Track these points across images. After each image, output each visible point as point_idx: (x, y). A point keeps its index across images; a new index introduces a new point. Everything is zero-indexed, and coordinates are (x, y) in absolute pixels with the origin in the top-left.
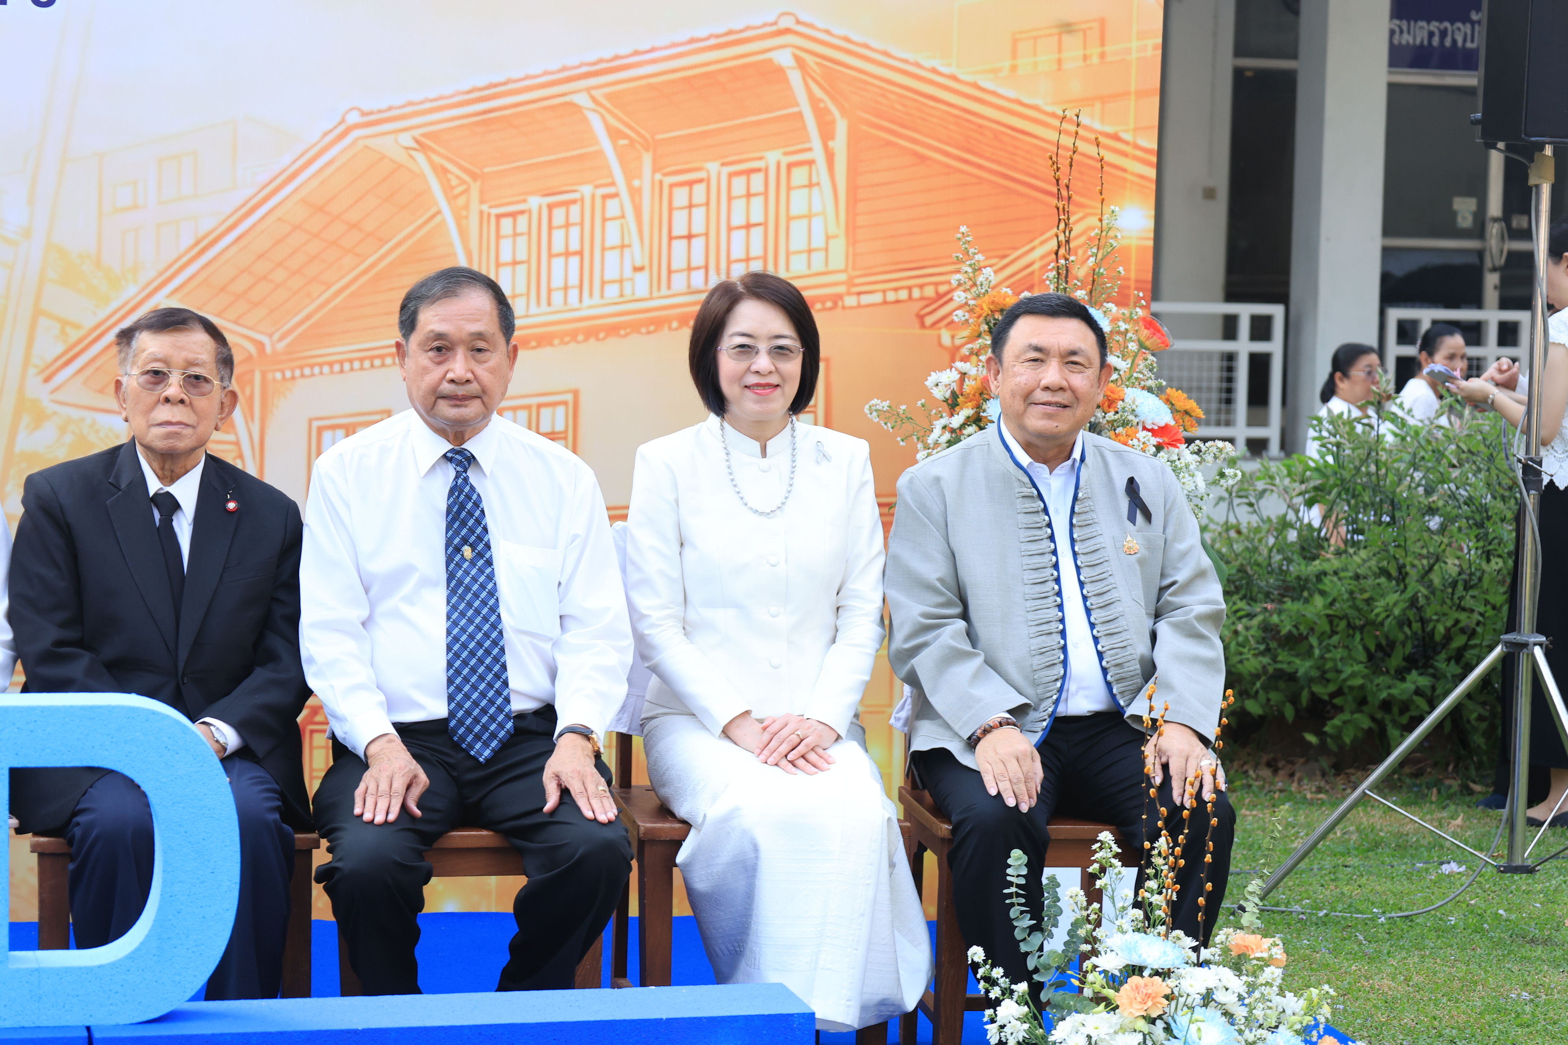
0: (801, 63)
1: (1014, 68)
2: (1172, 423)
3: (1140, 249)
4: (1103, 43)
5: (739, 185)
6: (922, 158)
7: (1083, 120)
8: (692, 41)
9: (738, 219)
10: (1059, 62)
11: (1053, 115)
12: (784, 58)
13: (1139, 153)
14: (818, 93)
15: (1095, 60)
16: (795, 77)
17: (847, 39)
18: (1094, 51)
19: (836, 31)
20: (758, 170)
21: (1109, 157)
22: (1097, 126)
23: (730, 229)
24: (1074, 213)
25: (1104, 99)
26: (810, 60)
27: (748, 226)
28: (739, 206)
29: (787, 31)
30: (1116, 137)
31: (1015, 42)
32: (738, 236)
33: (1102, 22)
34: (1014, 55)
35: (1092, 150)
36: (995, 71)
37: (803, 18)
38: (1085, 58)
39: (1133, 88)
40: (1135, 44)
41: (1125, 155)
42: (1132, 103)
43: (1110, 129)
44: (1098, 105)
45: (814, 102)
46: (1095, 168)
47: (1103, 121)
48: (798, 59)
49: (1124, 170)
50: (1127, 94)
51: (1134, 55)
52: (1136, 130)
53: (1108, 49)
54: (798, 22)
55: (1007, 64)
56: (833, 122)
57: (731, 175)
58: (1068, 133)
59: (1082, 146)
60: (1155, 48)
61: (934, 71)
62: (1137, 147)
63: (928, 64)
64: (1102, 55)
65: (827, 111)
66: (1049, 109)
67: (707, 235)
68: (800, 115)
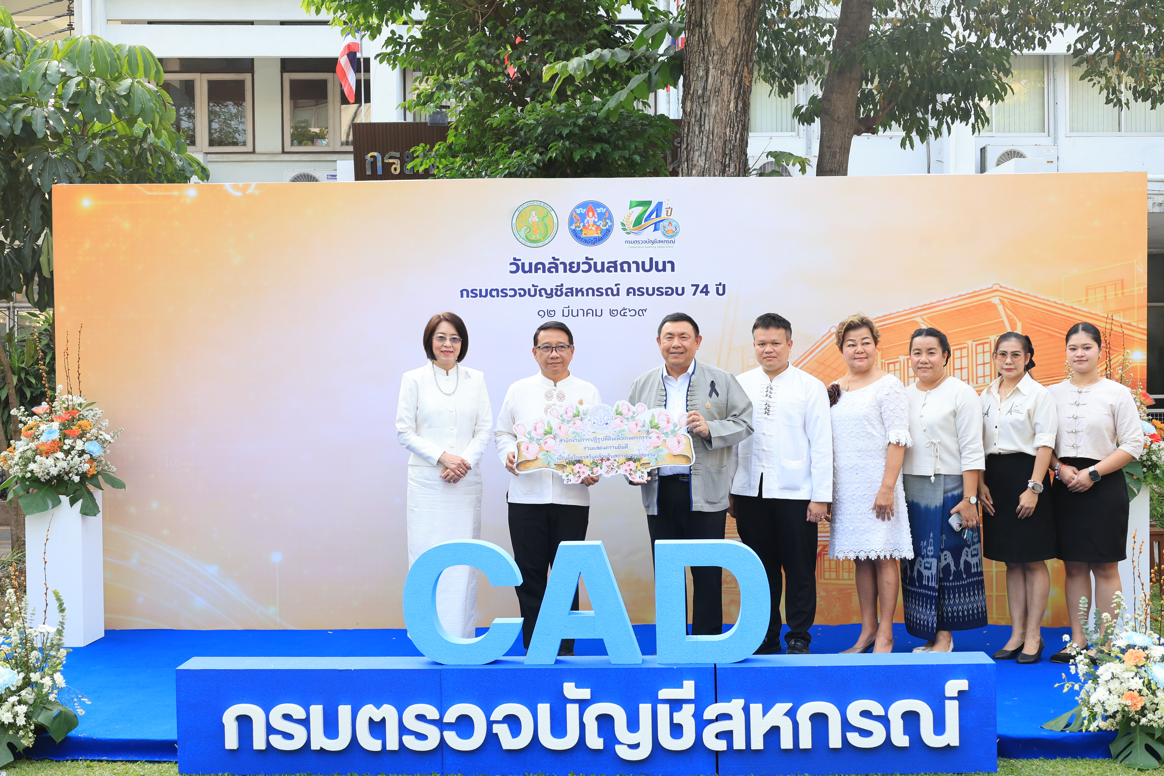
0: (1002, 302)
1: (1087, 300)
2: (1156, 433)
3: (1141, 367)
4: (1123, 289)
5: (980, 349)
6: (1052, 336)
7: (1114, 318)
8: (960, 296)
9: (980, 361)
10: (1105, 297)
11: (1104, 317)
12: (996, 301)
13: (1139, 330)
14: (1010, 313)
15: (1120, 295)
16: (1000, 308)
17: (1020, 292)
18: (1120, 292)
19: (1015, 289)
20: (987, 343)
21: (1126, 332)
22: (1122, 320)
23: (977, 365)
24: (1113, 354)
25: (1124, 310)
26: (1006, 301)
27: (984, 364)
28: (980, 356)
29: (996, 290)
30: (1130, 324)
31: (1087, 290)
32: (980, 368)
33: (1122, 281)
34: (1087, 295)
35: (1119, 330)
36: (1080, 302)
37: (1002, 285)
38: (1116, 295)
39: (1136, 305)
40: (1136, 289)
41: (1134, 331)
42: (1136, 311)
43: (1127, 321)
44: (1122, 313)
45: (1008, 316)
46: (1120, 336)
47: (1124, 318)
48: (1001, 301)
49: (1134, 337)
50: (1134, 307)
51: (1136, 293)
52: (1138, 321)
53: (1125, 291)
54: (1001, 287)
55: (1084, 298)
56: (1016, 324)
57: (977, 345)
58: (1109, 323)
59: (1114, 328)
60: (1144, 289)
61: (1055, 302)
62: (1138, 328)
63: (1052, 300)
64: (1123, 293)
65: (1013, 319)
66: (1102, 315)
67: (968, 368)
68: (1003, 321)
